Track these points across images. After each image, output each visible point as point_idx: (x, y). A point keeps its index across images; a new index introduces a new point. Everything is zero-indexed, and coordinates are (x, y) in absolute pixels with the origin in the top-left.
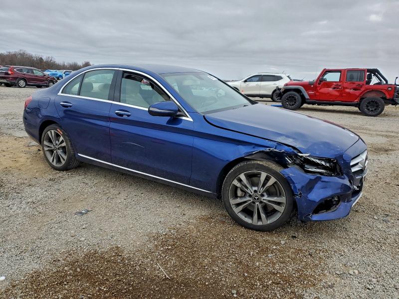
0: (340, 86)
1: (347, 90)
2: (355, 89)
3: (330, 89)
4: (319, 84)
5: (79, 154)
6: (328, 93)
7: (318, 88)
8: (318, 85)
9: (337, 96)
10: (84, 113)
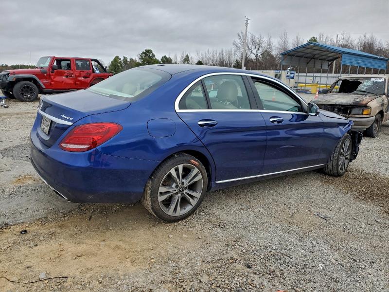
0: (72, 74)
1: (80, 78)
2: (85, 77)
3: (64, 77)
4: (52, 72)
5: (217, 182)
6: (63, 82)
7: (52, 77)
8: (51, 74)
9: (71, 84)
10: (233, 126)
